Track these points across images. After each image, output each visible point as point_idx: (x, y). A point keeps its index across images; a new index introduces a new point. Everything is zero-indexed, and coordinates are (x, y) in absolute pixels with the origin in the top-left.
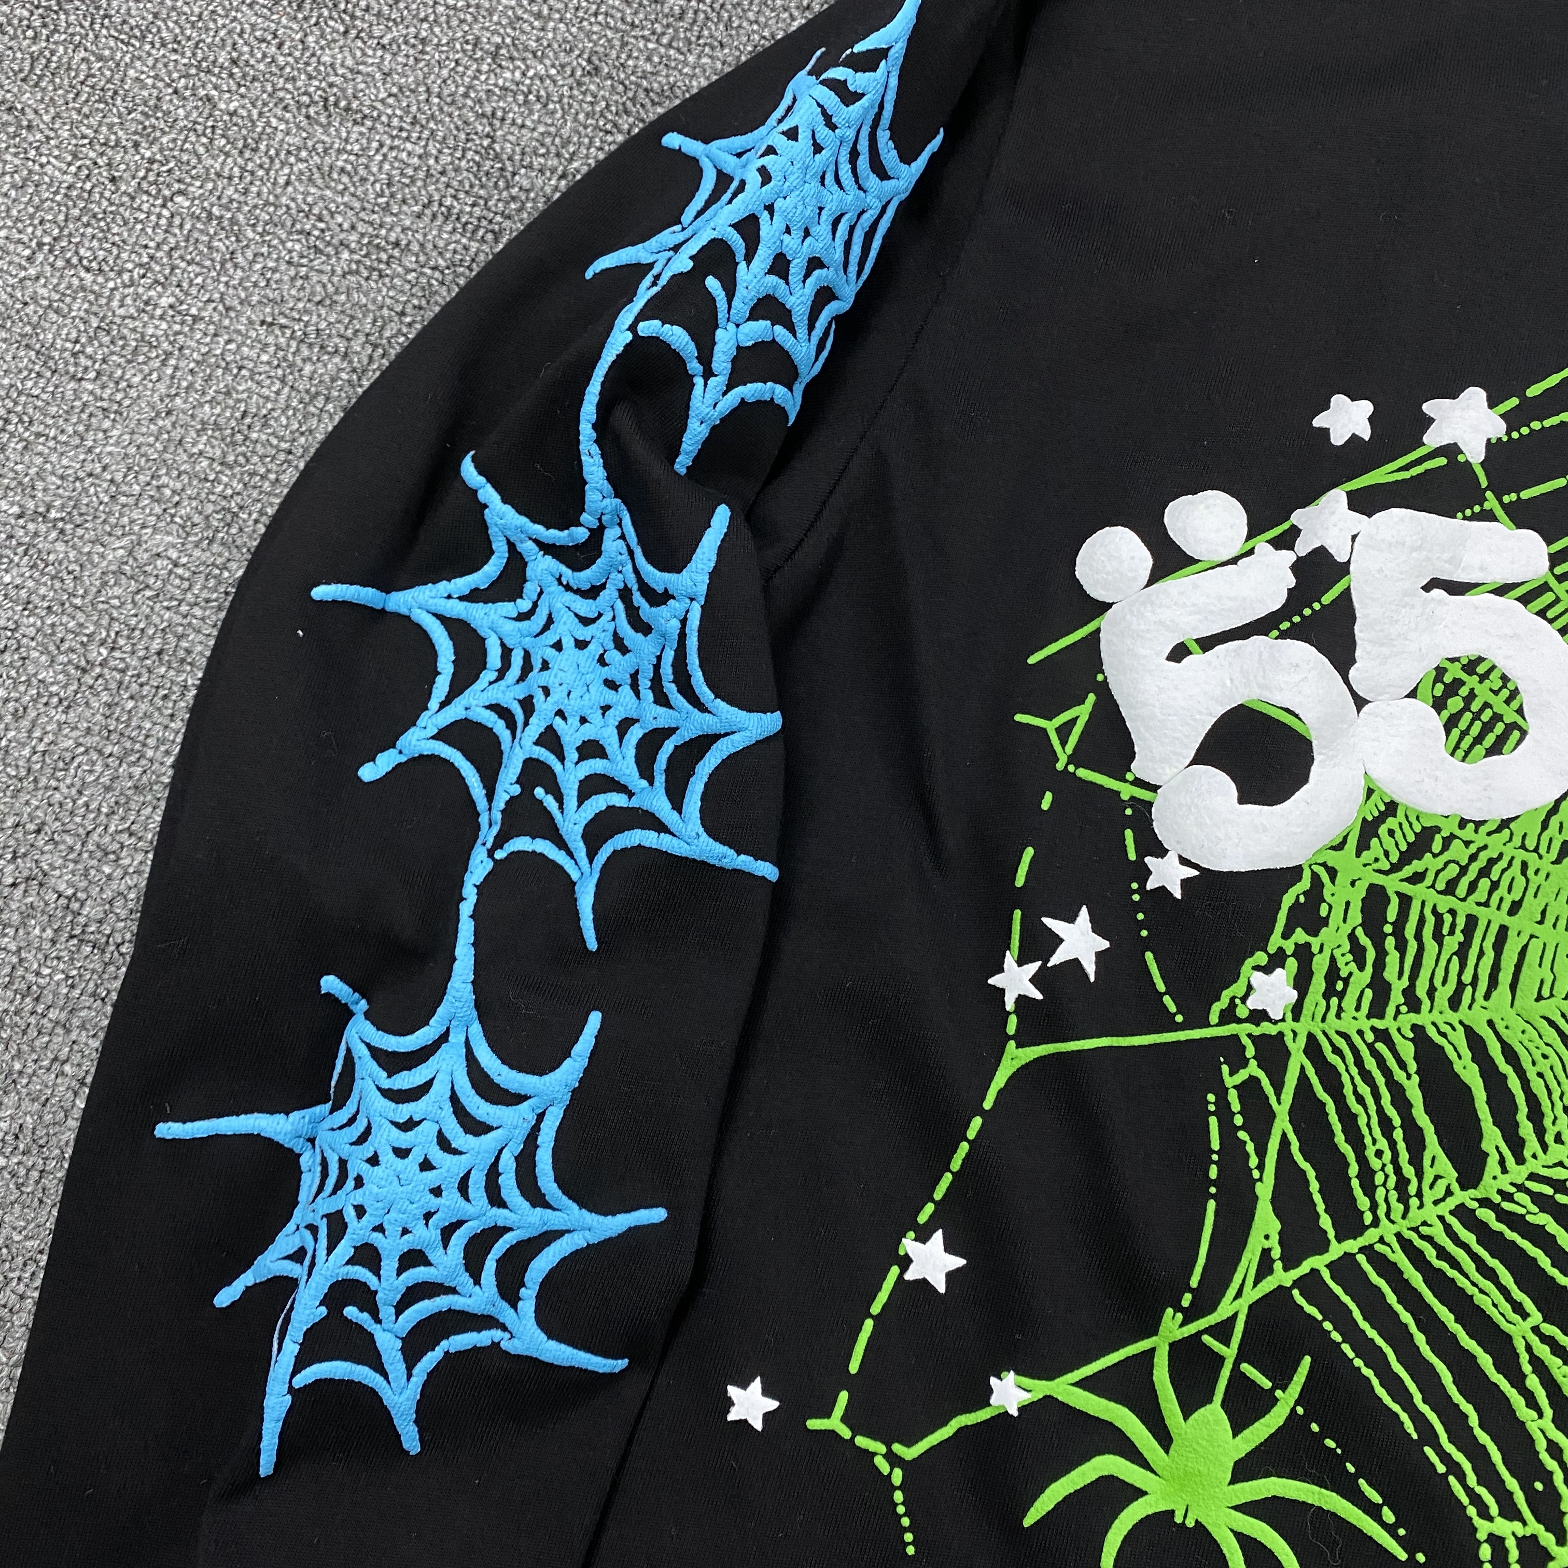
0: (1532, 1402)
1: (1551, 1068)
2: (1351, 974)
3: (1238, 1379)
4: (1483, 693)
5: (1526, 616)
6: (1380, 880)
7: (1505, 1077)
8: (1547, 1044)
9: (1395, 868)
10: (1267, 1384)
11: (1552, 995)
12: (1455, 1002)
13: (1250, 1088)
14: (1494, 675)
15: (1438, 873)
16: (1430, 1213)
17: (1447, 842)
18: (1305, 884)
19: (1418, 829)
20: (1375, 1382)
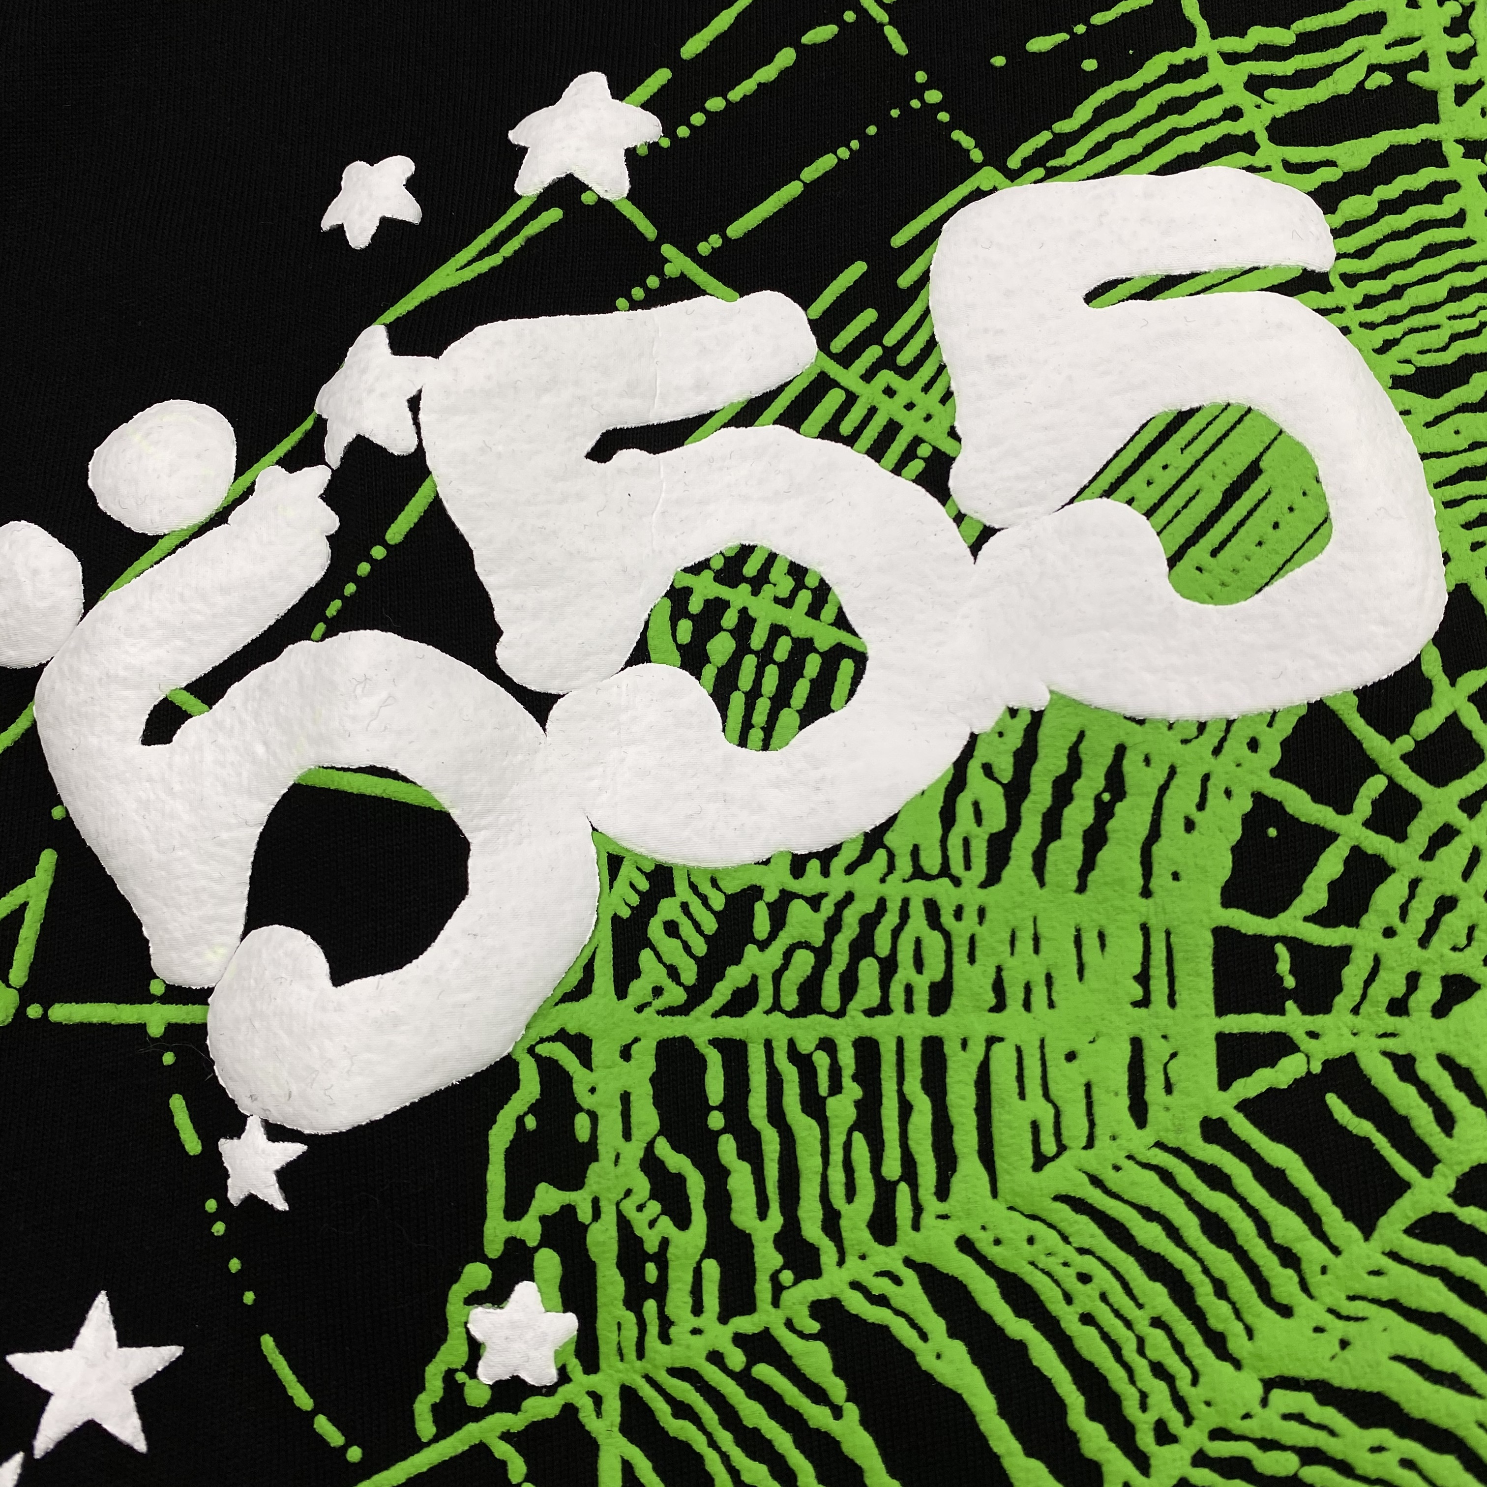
1: (1104, 1297)
2: (665, 1243)
4: (765, 611)
5: (803, 446)
7: (1021, 1347)
8: (1082, 1251)
9: (696, 995)
11: (1062, 1148)
12: (883, 1227)
15: (777, 976)
17: (779, 911)
18: (529, 1090)
19: (718, 902)
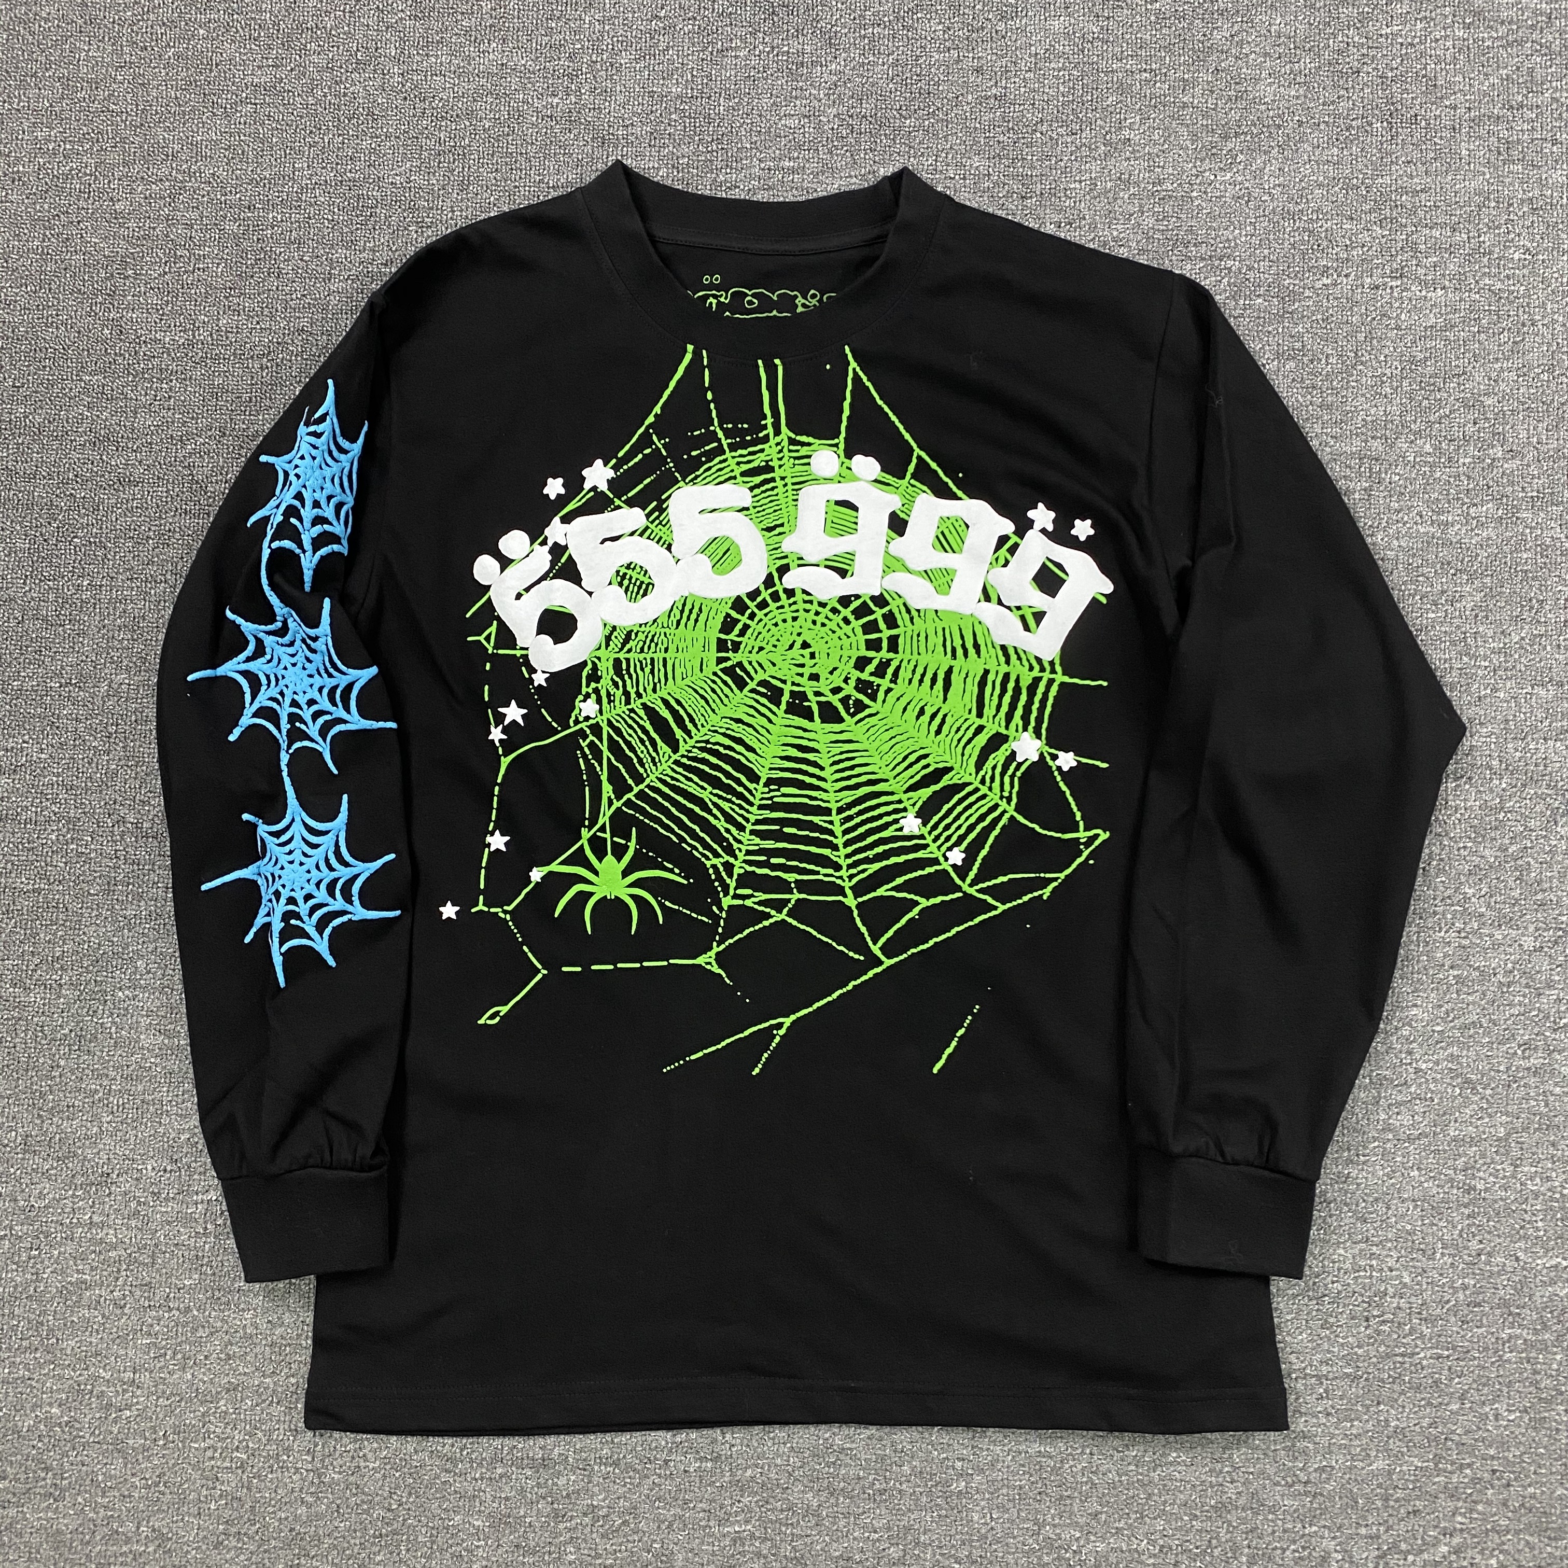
0: (716, 817)
1: (693, 702)
2: (615, 693)
3: (613, 843)
4: (635, 576)
5: (643, 541)
6: (617, 656)
7: (678, 711)
8: (690, 695)
9: (621, 649)
10: (623, 842)
11: (687, 677)
12: (654, 691)
13: (592, 745)
14: (638, 567)
15: (636, 646)
16: (665, 766)
17: (636, 634)
18: (590, 666)
19: (625, 632)
20: (659, 828)
